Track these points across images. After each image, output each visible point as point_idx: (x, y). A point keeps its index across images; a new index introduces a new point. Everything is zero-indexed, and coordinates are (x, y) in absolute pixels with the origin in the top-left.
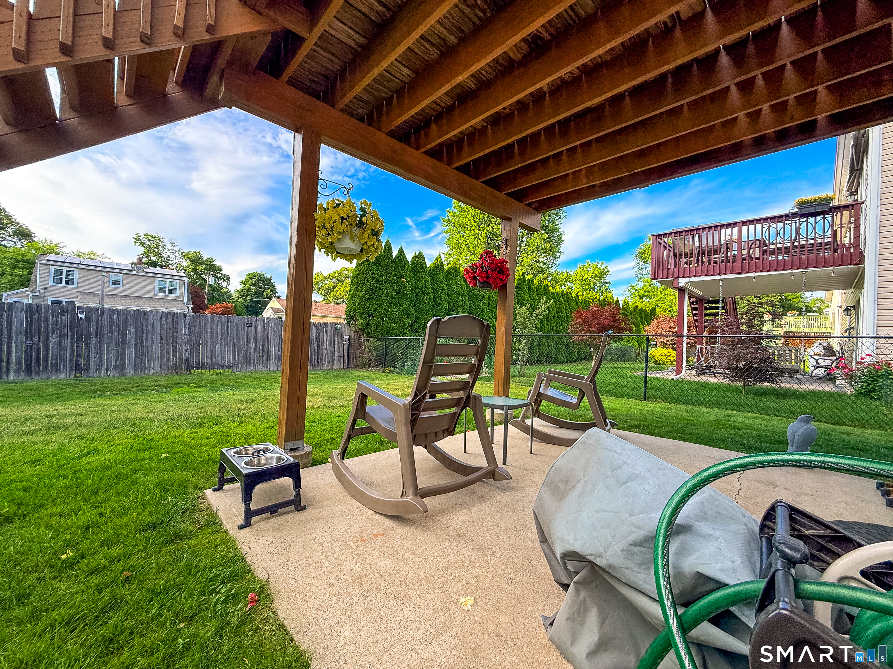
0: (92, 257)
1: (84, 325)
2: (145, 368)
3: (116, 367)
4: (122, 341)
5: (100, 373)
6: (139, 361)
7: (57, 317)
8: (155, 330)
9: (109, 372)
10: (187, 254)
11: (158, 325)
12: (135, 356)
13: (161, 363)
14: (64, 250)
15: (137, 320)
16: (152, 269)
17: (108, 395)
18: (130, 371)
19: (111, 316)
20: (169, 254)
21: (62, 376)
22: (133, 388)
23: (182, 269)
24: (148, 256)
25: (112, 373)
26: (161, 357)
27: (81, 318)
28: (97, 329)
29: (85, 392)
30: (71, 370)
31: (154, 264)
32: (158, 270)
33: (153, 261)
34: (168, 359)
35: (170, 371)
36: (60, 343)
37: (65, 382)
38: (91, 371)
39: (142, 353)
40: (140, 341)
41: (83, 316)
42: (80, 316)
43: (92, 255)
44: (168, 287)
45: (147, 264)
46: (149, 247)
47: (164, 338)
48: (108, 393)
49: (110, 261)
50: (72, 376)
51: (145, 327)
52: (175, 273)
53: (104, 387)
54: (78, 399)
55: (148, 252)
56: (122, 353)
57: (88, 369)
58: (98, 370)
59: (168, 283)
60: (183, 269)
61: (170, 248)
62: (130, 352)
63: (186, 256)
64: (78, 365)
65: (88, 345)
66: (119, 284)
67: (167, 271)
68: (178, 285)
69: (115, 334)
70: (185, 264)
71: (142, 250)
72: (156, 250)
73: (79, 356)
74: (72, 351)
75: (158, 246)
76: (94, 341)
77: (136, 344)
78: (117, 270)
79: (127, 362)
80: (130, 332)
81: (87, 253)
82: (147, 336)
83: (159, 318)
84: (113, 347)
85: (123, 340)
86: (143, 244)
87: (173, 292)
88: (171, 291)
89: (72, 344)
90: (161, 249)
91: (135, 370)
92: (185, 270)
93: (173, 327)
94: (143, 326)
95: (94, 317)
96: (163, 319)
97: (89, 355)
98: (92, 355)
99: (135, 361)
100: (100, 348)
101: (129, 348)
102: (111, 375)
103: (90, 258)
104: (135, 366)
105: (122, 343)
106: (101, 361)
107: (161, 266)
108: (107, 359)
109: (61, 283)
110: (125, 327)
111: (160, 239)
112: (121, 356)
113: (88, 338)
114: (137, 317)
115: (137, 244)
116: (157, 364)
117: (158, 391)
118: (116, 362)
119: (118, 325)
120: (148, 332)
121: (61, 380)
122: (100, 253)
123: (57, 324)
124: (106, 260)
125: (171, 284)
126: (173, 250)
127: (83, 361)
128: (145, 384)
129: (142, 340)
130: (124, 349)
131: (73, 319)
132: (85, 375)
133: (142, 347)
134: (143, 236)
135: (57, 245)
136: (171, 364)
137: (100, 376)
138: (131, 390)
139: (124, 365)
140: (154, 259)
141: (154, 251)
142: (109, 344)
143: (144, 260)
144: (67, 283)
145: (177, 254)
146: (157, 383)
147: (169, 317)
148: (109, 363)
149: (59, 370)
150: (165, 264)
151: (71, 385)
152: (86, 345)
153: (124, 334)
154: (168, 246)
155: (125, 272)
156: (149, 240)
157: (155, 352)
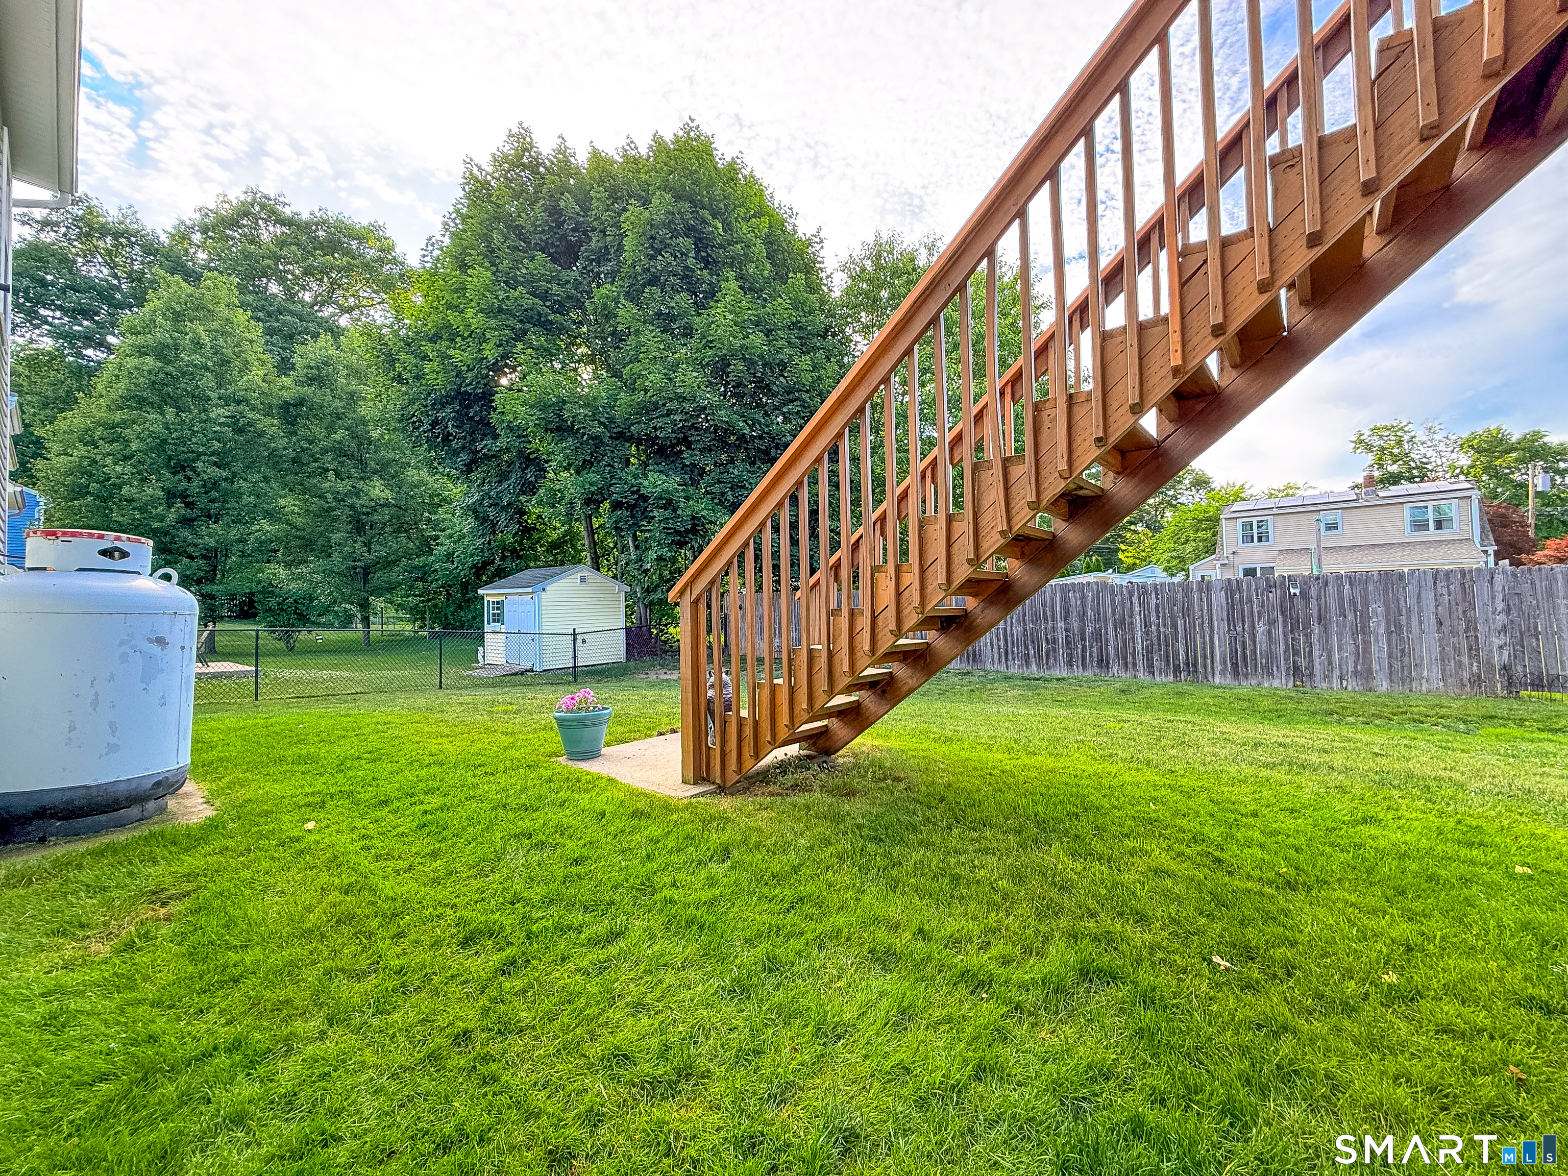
0: (1291, 492)
1: (1299, 603)
2: (1412, 680)
3: (1356, 673)
4: (1362, 629)
5: (1330, 682)
6: (1397, 665)
7: (1262, 594)
8: (1424, 604)
9: (1345, 683)
10: (1468, 441)
11: (1429, 597)
12: (1390, 656)
13: (1443, 671)
14: (1250, 492)
15: (1386, 591)
16: (1395, 490)
17: (1353, 723)
18: (1382, 685)
19: (1340, 586)
20: (1423, 451)
21: (1276, 683)
22: (1394, 715)
23: (1456, 472)
24: (1381, 466)
25: (1351, 684)
26: (1442, 660)
27: (1295, 594)
28: (1320, 609)
29: (1314, 713)
30: (1287, 675)
31: (1394, 479)
32: (1405, 487)
33: (1392, 475)
34: (1460, 664)
35: (1468, 689)
36: (1269, 632)
37: (1283, 693)
38: (1317, 679)
39: (1402, 651)
40: (1395, 628)
41: (1297, 591)
42: (1292, 591)
43: (1289, 490)
44: (1431, 517)
45: (1381, 481)
46: (1382, 449)
47: (1447, 623)
48: (1351, 719)
49: (1316, 492)
50: (1290, 685)
51: (1402, 602)
52: (1443, 485)
53: (1343, 708)
54: (1307, 722)
55: (1380, 459)
56: (1365, 651)
57: (1311, 676)
58: (1327, 677)
59: (1430, 509)
60: (1462, 472)
61: (1425, 439)
62: (1380, 649)
63: (1467, 445)
64: (1296, 669)
65: (1308, 636)
66: (1336, 528)
67: (1426, 486)
68: (1452, 509)
69: (1350, 617)
70: (1464, 461)
71: (1370, 458)
72: (1396, 451)
73: (1296, 653)
74: (1287, 645)
75: (1399, 443)
76: (1316, 629)
77: (1389, 633)
78: (1331, 505)
79: (1375, 666)
80: (1375, 611)
81: (1282, 488)
82: (1409, 618)
83: (1430, 583)
84: (1348, 639)
85: (1363, 627)
86: (1369, 448)
87: (1444, 524)
88: (1439, 525)
89: (1285, 635)
90: (1406, 446)
91: (1391, 681)
92: (1466, 475)
93: (1464, 600)
94: (1398, 600)
95: (1313, 591)
96: (1439, 585)
97: (1311, 652)
98: (1316, 653)
99: (1391, 666)
100: (1327, 641)
101: (1377, 640)
102: (1350, 688)
103: (1287, 495)
104: (1391, 674)
105: (1364, 633)
106: (1330, 663)
107: (1411, 479)
108: (1340, 660)
109: (1252, 541)
110: (1366, 605)
111: (1402, 429)
112: (1363, 654)
113: (1307, 625)
114: (1386, 584)
115: (1359, 451)
116: (1436, 673)
117: (1448, 727)
118: (1356, 666)
119: (1353, 602)
120: (1409, 610)
121: (1276, 689)
122: (1300, 484)
123: (1263, 606)
124: (1310, 492)
125: (1437, 509)
126: (1431, 440)
127: (1303, 663)
128: (1415, 710)
129: (1401, 627)
130: (1366, 643)
131: (1283, 595)
132: (1308, 684)
133: (1402, 639)
134: (1368, 433)
135: (1242, 487)
136: (1466, 675)
137: (1332, 688)
138: (1390, 719)
139: (1370, 671)
140: (1394, 468)
141: (1391, 454)
142: (1341, 634)
143: (1377, 474)
144: (1260, 539)
145: (1442, 447)
146: (1443, 711)
147: (1452, 580)
148: (1344, 667)
149: (1272, 674)
150: (1421, 473)
151: (1291, 698)
152: (1306, 635)
153: (1365, 617)
154: (1421, 436)
155: (1347, 506)
156: (1381, 436)
157: (1429, 650)
